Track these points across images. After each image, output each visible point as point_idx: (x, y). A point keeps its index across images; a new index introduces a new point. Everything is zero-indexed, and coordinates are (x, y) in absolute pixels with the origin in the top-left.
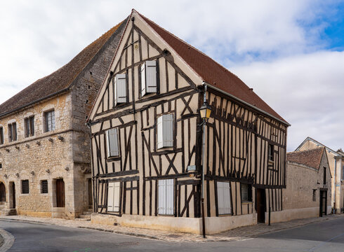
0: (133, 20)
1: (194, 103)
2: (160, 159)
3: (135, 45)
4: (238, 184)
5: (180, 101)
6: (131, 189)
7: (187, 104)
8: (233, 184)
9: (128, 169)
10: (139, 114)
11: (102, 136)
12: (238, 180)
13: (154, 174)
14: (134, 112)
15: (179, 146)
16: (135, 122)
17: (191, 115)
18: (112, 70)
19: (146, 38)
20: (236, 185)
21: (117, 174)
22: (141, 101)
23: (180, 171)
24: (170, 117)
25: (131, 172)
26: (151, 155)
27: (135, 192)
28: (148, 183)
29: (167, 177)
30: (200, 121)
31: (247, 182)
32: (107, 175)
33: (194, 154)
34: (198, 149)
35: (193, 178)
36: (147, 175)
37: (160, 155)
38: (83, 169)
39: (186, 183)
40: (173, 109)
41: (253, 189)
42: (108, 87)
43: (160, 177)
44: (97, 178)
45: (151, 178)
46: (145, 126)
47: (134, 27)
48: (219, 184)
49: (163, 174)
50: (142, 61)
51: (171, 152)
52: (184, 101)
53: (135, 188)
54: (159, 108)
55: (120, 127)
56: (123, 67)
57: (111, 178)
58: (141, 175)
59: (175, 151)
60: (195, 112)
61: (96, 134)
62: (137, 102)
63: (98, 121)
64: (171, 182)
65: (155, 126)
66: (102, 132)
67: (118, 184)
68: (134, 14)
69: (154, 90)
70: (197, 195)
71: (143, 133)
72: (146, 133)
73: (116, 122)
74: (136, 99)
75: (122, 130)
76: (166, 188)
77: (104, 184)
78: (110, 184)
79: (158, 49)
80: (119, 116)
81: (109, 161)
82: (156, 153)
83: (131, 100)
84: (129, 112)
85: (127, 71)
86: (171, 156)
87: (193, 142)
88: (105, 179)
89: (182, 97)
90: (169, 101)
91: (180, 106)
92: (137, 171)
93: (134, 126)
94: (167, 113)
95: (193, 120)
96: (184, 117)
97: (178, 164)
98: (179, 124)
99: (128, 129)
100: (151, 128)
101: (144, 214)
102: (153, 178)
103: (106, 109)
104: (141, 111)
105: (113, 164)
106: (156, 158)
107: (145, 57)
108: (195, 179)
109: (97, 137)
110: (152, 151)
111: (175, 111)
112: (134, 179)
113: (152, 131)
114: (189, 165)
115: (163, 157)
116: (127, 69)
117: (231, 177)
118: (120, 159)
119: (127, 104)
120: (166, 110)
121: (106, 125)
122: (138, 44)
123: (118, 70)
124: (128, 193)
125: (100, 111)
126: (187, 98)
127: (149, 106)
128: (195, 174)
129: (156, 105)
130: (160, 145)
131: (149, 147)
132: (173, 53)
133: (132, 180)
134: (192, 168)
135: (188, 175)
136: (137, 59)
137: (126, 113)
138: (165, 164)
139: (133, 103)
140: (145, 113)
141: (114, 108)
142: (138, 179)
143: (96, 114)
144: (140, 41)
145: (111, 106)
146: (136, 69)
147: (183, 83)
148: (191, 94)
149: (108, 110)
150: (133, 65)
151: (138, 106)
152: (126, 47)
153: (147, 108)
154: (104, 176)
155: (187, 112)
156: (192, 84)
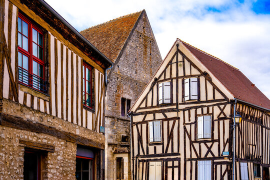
0: (178, 45)
1: (227, 110)
2: (200, 146)
3: (179, 63)
4: (252, 163)
5: (216, 108)
6: (173, 167)
7: (222, 111)
8: (249, 163)
9: (169, 151)
10: (182, 112)
11: (144, 126)
13: (194, 156)
14: (177, 110)
15: (216, 137)
16: (178, 118)
17: (225, 118)
18: (157, 76)
19: (189, 61)
21: (159, 155)
22: (184, 103)
23: (216, 155)
24: (208, 118)
25: (173, 154)
26: (191, 143)
27: (176, 170)
28: (188, 163)
29: (206, 159)
30: (231, 123)
31: (257, 162)
32: (148, 156)
33: (228, 144)
34: (230, 141)
35: (226, 160)
36: (188, 156)
37: (200, 143)
38: (113, 149)
39: (221, 163)
40: (211, 112)
41: (261, 167)
42: (152, 89)
43: (199, 158)
44: (137, 158)
45: (191, 160)
46: (187, 122)
47: (178, 51)
48: (242, 164)
49: (203, 156)
50: (185, 76)
51: (209, 142)
52: (220, 108)
53: (176, 167)
54: (199, 111)
55: (163, 120)
56: (168, 76)
57: (152, 158)
58: (182, 157)
59: (213, 141)
60: (228, 116)
61: (139, 123)
62: (180, 104)
63: (142, 113)
64: (209, 163)
65: (196, 123)
66: (144, 122)
67: (160, 163)
68: (178, 41)
69: (196, 98)
71: (184, 126)
72: (188, 127)
73: (159, 116)
74: (180, 101)
75: (165, 123)
76: (204, 167)
77: (145, 163)
78: (151, 163)
79: (199, 70)
80: (163, 112)
81: (150, 145)
82: (196, 141)
83: (175, 102)
84: (173, 110)
85: (172, 80)
86: (209, 144)
87: (227, 136)
88: (146, 159)
89: (218, 105)
90: (208, 107)
91: (217, 111)
92: (178, 154)
93: (177, 121)
94: (205, 115)
95: (227, 122)
96: (219, 119)
97: (215, 149)
98: (216, 123)
99: (171, 122)
100: (192, 123)
102: (193, 159)
103: (149, 104)
104: (184, 110)
105: (155, 148)
106: (196, 145)
107: (188, 73)
108: (228, 160)
109: (139, 126)
110: (193, 139)
112: (175, 159)
113: (193, 126)
114: (224, 151)
115: (202, 144)
116: (171, 79)
118: (163, 144)
119: (171, 104)
120: (205, 111)
121: (150, 117)
122: (182, 63)
123: (162, 78)
124: (170, 171)
125: (143, 105)
126: (222, 107)
127: (191, 108)
128: (228, 157)
129: (196, 108)
130: (200, 136)
131: (190, 137)
132: (211, 75)
133: (173, 160)
134: (226, 153)
135: (223, 158)
136: (181, 74)
137: (169, 111)
138: (204, 150)
139: (177, 104)
140: (187, 112)
141: (158, 105)
142: (179, 160)
143: (139, 108)
144: (184, 62)
145: (155, 104)
146: (180, 81)
147: (218, 96)
148: (225, 104)
149: (152, 107)
150: (177, 78)
151: (181, 107)
152: (170, 63)
153: (189, 109)
154: (144, 156)
155: (222, 116)
156: (226, 98)
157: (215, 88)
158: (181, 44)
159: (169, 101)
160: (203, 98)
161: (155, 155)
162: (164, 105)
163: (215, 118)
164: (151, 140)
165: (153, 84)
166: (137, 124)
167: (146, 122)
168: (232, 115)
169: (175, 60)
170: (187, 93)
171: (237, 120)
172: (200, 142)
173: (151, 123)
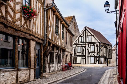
0: (86, 28)
1: (98, 45)
5: (95, 44)
6: (84, 59)
7: (97, 45)
9: (83, 55)
10: (86, 45)
11: (76, 48)
12: (104, 57)
13: (90, 56)
14: (85, 44)
15: (95, 51)
16: (86, 46)
17: (98, 47)
18: (80, 35)
19: (89, 32)
20: (104, 58)
21: (80, 56)
22: (87, 42)
23: (95, 56)
24: (93, 47)
25: (84, 55)
26: (89, 53)
27: (85, 59)
28: (88, 58)
29: (93, 57)
30: (99, 48)
31: (105, 58)
32: (77, 56)
34: (99, 52)
35: (98, 57)
36: (88, 56)
39: (97, 58)
40: (94, 45)
42: (78, 38)
43: (91, 57)
44: (74, 56)
45: (89, 57)
46: (88, 47)
47: (86, 29)
48: (102, 58)
49: (92, 56)
50: (87, 36)
51: (94, 52)
54: (91, 45)
55: (81, 47)
58: (86, 56)
59: (95, 52)
61: (75, 47)
63: (76, 45)
65: (90, 48)
66: (76, 47)
67: (80, 58)
69: (90, 41)
70: (99, 60)
72: (88, 49)
74: (86, 42)
75: (82, 47)
76: (92, 59)
77: (76, 58)
79: (91, 34)
80: (81, 44)
81: (78, 53)
82: (90, 52)
83: (85, 42)
84: (84, 44)
86: (94, 53)
87: (98, 51)
90: (93, 44)
91: (96, 45)
92: (85, 55)
95: (98, 48)
96: (96, 47)
97: (95, 54)
98: (95, 48)
99: (84, 47)
101: (87, 63)
103: (78, 42)
104: (87, 44)
105: (79, 54)
106: (90, 53)
107: (88, 35)
109: (75, 48)
110: (89, 52)
111: (95, 45)
113: (89, 48)
115: (92, 53)
116: (84, 36)
117: (103, 57)
118: (81, 53)
119: (84, 42)
120: (93, 45)
121: (78, 46)
123: (81, 36)
124: (83, 59)
125: (76, 43)
126: (97, 44)
128: (99, 56)
129: (90, 44)
130: (91, 51)
131: (88, 51)
132: (94, 36)
133: (84, 57)
134: (98, 55)
135: (97, 57)
136: (86, 35)
137: (83, 44)
138: (92, 54)
139: (85, 43)
140: (88, 45)
141: (80, 43)
142: (85, 57)
143: (75, 43)
144: (87, 32)
145: (79, 42)
146: (86, 37)
147: (96, 41)
148: (98, 43)
149: (78, 43)
150: (85, 36)
151: (86, 43)
152: (84, 32)
153: (88, 44)
154: (76, 56)
155: (97, 46)
156: (98, 42)
157: (95, 39)
158: (86, 27)
159: (83, 42)
160: (92, 41)
161: (79, 55)
162: (82, 43)
163: (95, 46)
164: (78, 52)
165: (79, 37)
166: (74, 47)
167: (77, 47)
168: (99, 46)
169: (85, 31)
170: (88, 40)
171: (101, 47)
172: (91, 53)
173: (78, 47)
